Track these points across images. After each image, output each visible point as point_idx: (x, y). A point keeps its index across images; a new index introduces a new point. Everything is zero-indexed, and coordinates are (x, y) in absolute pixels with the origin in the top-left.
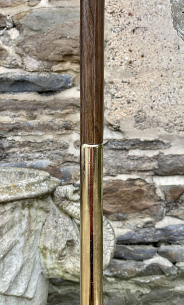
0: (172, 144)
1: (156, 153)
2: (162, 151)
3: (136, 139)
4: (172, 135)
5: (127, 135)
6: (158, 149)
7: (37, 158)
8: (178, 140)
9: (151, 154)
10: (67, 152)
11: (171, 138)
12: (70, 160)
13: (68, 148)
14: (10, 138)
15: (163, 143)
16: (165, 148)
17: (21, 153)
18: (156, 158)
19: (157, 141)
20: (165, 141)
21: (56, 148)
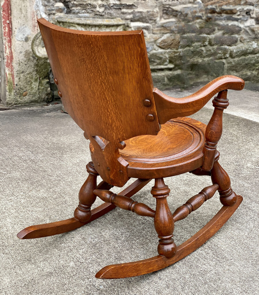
0: (138, 6)
1: (132, 10)
2: (135, 10)
3: (125, 4)
4: (139, 2)
5: (122, 2)
6: (133, 9)
7: (83, 13)
8: (140, 5)
9: (130, 11)
10: (96, 9)
11: (138, 4)
12: (97, 14)
13: (96, 8)
14: (72, 2)
15: (135, 6)
16: (135, 9)
17: (77, 10)
18: (132, 13)
19: (133, 5)
20: (136, 5)
21: (92, 8)
